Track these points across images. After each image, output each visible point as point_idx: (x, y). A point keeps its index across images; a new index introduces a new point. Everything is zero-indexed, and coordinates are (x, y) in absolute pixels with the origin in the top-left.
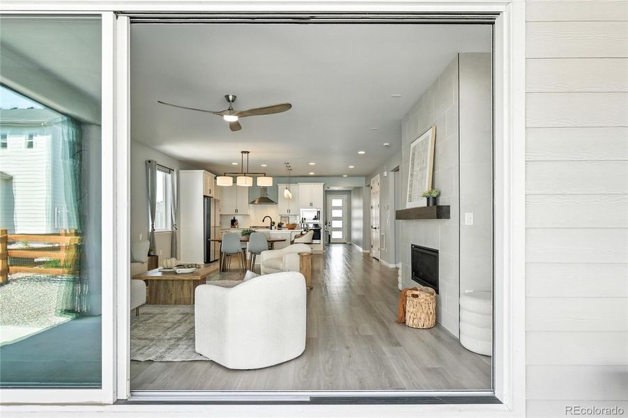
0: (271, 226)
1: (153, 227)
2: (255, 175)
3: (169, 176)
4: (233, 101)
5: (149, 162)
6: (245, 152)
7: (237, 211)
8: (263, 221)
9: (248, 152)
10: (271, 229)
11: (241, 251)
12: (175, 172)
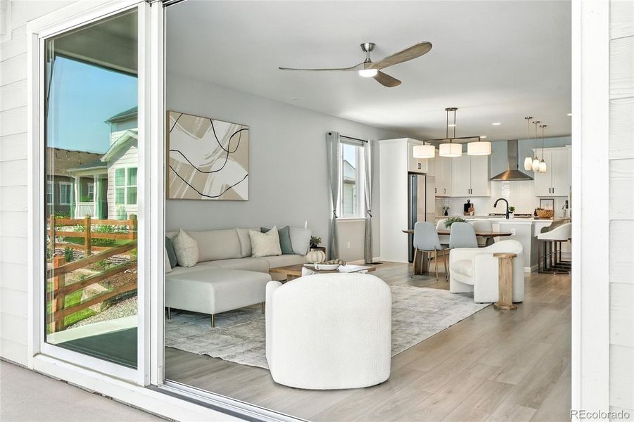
0: (508, 213)
1: (335, 214)
2: (465, 140)
3: (362, 149)
4: (370, 50)
5: (330, 134)
6: (451, 109)
7: (470, 191)
8: (495, 206)
9: (456, 109)
10: (508, 217)
11: (439, 247)
12: (369, 144)
